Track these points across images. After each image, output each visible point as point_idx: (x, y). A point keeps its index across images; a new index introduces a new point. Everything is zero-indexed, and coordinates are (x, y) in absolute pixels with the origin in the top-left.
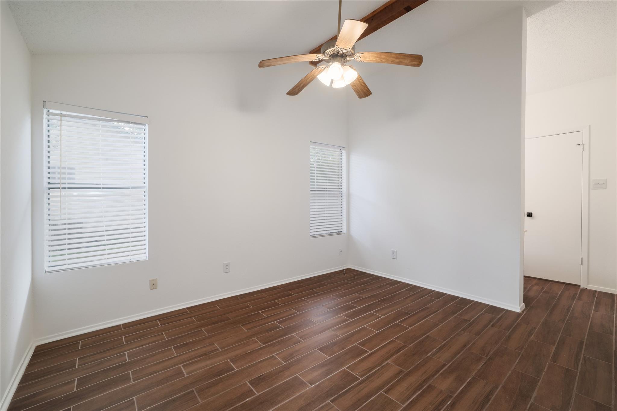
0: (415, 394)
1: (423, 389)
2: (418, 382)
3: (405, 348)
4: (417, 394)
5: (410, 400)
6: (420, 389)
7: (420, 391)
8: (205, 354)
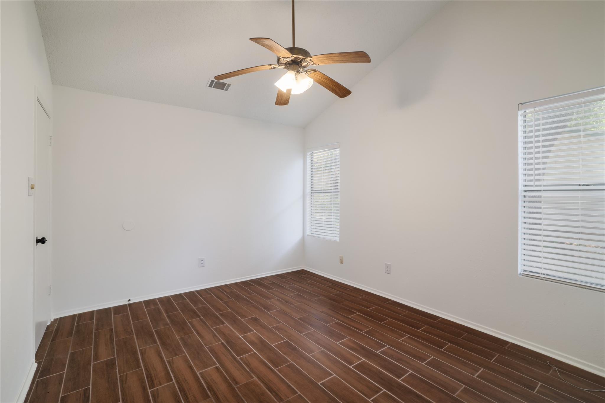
0: (205, 383)
1: (208, 391)
2: (217, 390)
3: (276, 398)
4: (204, 385)
5: (201, 378)
6: (208, 389)
7: (207, 387)
8: (287, 302)
